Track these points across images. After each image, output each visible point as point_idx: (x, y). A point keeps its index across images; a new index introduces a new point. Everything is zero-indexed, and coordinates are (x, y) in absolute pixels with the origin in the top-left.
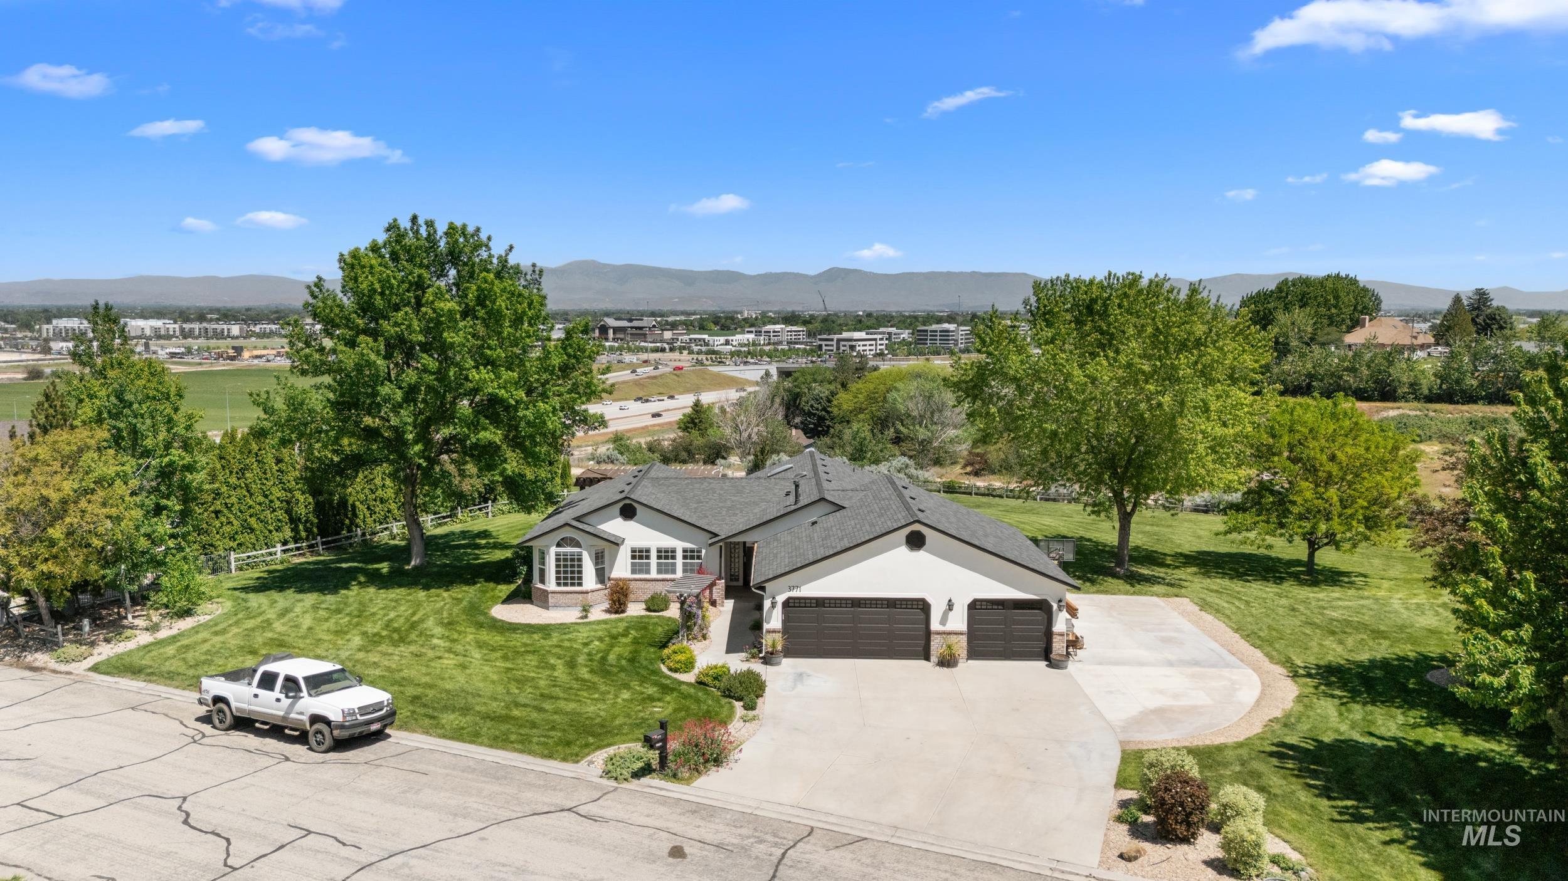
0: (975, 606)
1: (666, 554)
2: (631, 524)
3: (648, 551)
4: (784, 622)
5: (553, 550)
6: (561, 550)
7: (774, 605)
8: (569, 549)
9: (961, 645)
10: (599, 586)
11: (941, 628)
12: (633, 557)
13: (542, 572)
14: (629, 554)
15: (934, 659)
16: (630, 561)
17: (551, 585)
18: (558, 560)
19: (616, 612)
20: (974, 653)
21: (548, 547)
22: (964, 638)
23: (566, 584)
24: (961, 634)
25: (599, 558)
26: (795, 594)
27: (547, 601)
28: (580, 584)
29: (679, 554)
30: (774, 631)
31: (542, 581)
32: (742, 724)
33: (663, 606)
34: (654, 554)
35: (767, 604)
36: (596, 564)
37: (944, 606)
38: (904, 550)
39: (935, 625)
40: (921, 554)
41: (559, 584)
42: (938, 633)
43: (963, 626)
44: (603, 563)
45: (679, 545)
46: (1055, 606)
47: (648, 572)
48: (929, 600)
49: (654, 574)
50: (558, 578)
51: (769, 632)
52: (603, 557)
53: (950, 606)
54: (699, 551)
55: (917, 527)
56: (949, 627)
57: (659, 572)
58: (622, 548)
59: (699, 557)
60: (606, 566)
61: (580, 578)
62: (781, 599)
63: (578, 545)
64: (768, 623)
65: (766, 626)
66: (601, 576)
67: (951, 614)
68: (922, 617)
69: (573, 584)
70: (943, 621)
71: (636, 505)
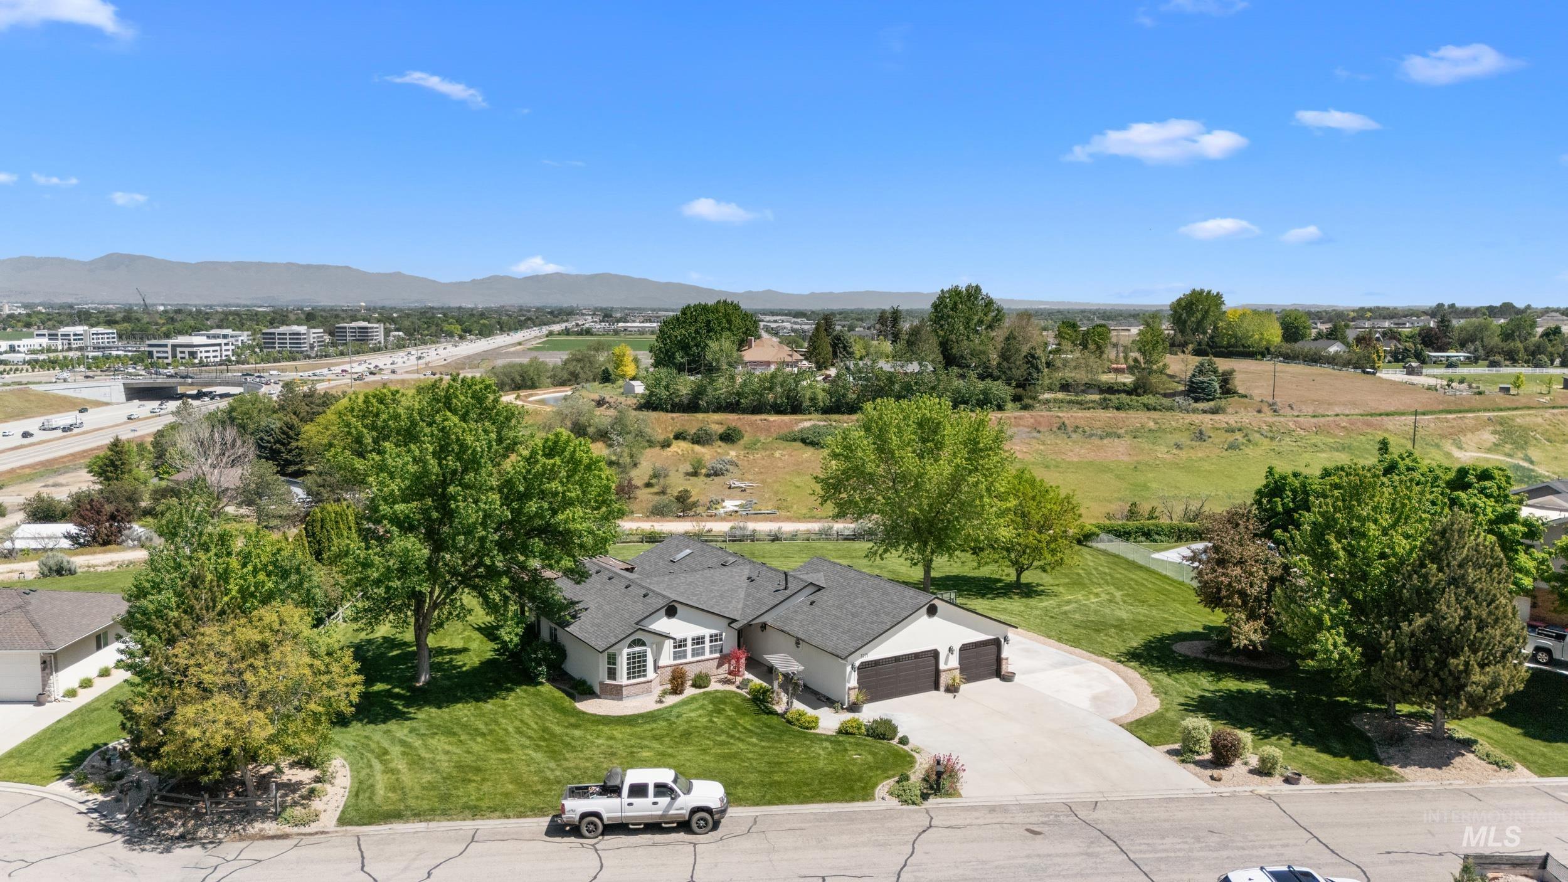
0: (964, 648)
1: (698, 641)
2: (674, 621)
3: (686, 640)
4: (858, 680)
5: (626, 651)
6: (631, 650)
7: (853, 669)
8: (637, 649)
9: (956, 677)
10: (656, 674)
11: (945, 667)
12: (675, 647)
13: (613, 670)
14: (673, 645)
15: (942, 689)
16: (672, 650)
17: (623, 680)
18: (628, 659)
19: (680, 693)
20: (965, 681)
21: (621, 649)
22: (958, 671)
23: (634, 677)
24: (956, 668)
25: (655, 652)
26: (865, 659)
27: (622, 694)
28: (645, 676)
29: (707, 639)
30: (854, 688)
31: (612, 678)
32: (918, 754)
33: (706, 683)
34: (689, 642)
35: (848, 669)
36: (654, 657)
37: (946, 652)
38: (925, 618)
39: (942, 666)
40: (935, 619)
41: (629, 678)
42: (944, 671)
43: (957, 664)
44: (657, 655)
45: (707, 632)
46: (1002, 641)
47: (685, 657)
48: (939, 650)
49: (689, 658)
50: (629, 674)
51: (850, 689)
52: (658, 650)
53: (951, 650)
54: (721, 635)
55: (935, 601)
56: (950, 665)
57: (692, 655)
58: (669, 641)
59: (721, 640)
60: (660, 657)
61: (645, 671)
62: (856, 664)
63: (644, 644)
64: (849, 683)
65: (848, 686)
66: (655, 666)
67: (950, 656)
68: (935, 661)
69: (639, 676)
70: (946, 663)
71: (676, 605)
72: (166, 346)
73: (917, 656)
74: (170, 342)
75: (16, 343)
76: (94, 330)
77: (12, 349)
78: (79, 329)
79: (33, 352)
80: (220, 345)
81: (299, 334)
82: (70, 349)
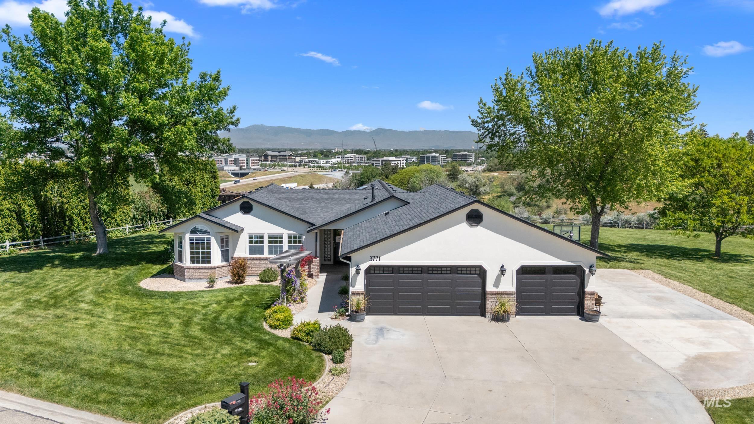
0: (524, 271)
1: (275, 240)
2: (249, 218)
3: (262, 237)
4: (367, 286)
5: (188, 236)
6: (194, 236)
7: (358, 272)
8: (200, 236)
9: (511, 304)
10: (224, 264)
11: (494, 290)
12: (251, 242)
13: (180, 253)
14: (247, 240)
15: (489, 315)
16: (248, 245)
17: (187, 263)
18: (192, 243)
19: (236, 283)
20: (522, 311)
21: (184, 234)
22: (514, 298)
23: (198, 262)
24: (511, 294)
25: (224, 243)
26: (375, 262)
27: (183, 275)
28: (209, 262)
29: (285, 240)
30: (358, 294)
31: (181, 260)
32: (331, 378)
33: (272, 278)
34: (266, 240)
35: (352, 271)
36: (222, 247)
37: (497, 271)
38: (464, 226)
39: (490, 287)
40: (479, 230)
41: (193, 262)
42: (492, 294)
43: (512, 288)
44: (227, 246)
45: (285, 233)
46: (587, 271)
47: (262, 253)
48: (486, 267)
49: (266, 255)
50: (192, 258)
51: (354, 294)
52: (227, 241)
53: (503, 271)
54: (301, 238)
55: (476, 206)
56: (502, 288)
57: (270, 253)
58: (242, 236)
59: (300, 242)
60: (230, 248)
61: (209, 258)
62: (364, 267)
63: (207, 232)
64: (354, 287)
66: (226, 255)
67: (503, 278)
68: (479, 281)
69: (203, 262)
70: (497, 284)
71: (252, 202)
72: (379, 161)
73: (454, 270)
74: (381, 159)
75: (329, 160)
76: (358, 156)
77: (327, 162)
78: (352, 155)
79: (334, 163)
80: (400, 161)
81: (435, 157)
82: (348, 163)
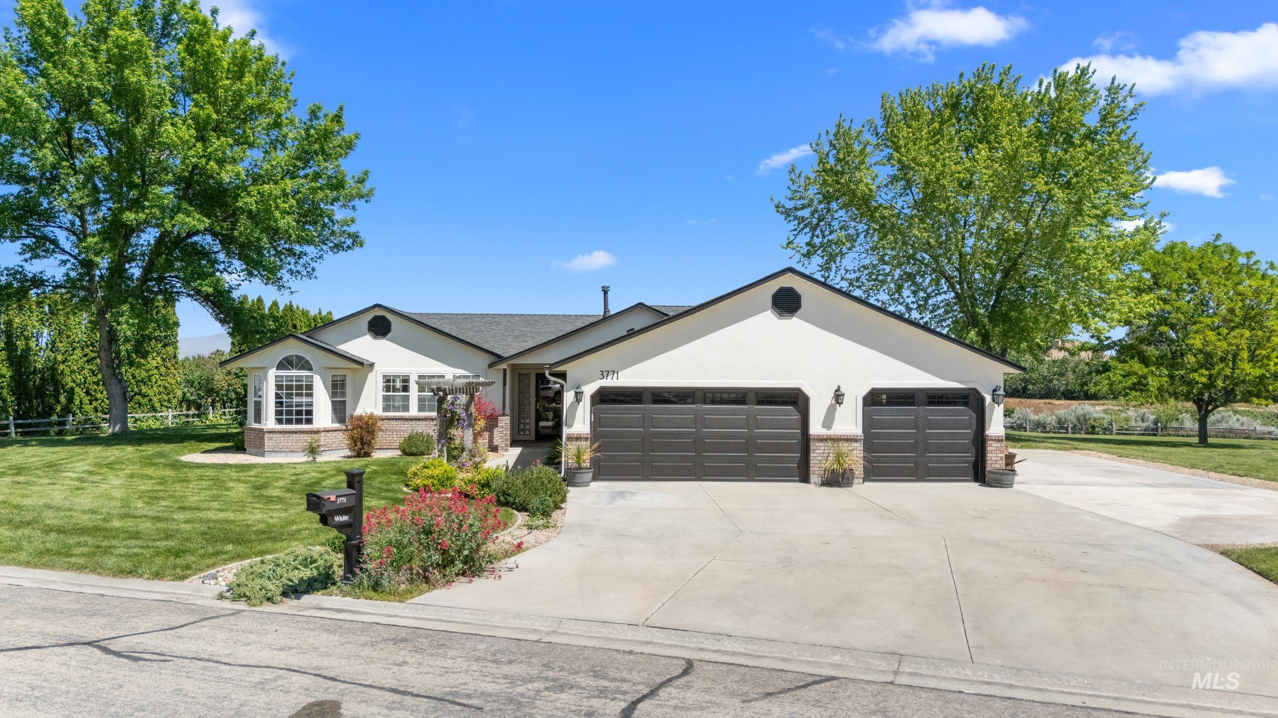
0: (874, 399)
2: (383, 344)
3: (406, 380)
4: (594, 425)
5: (272, 373)
6: (284, 373)
7: (578, 396)
8: (294, 373)
9: (855, 457)
10: (337, 425)
11: (824, 432)
12: (387, 389)
13: (258, 406)
14: (381, 384)
15: (814, 478)
16: (381, 393)
17: (269, 422)
18: (279, 387)
19: (358, 456)
20: (873, 473)
21: (265, 369)
22: (859, 446)
23: (289, 422)
24: (853, 440)
25: (337, 387)
26: (610, 382)
27: (262, 445)
28: (309, 421)
30: (579, 438)
31: (258, 419)
33: (422, 449)
34: (414, 385)
35: (568, 397)
36: (333, 395)
37: (829, 399)
38: (769, 317)
39: (816, 428)
40: (794, 323)
41: (280, 421)
42: (822, 439)
43: (856, 429)
44: (343, 394)
45: (448, 372)
46: (988, 399)
47: (406, 408)
48: (807, 389)
49: (414, 411)
50: (278, 413)
51: (570, 438)
52: (343, 386)
53: (838, 397)
55: (788, 281)
56: (839, 429)
57: (421, 408)
58: (371, 376)
60: (348, 399)
61: (310, 413)
62: (589, 389)
63: (307, 366)
64: (570, 426)
65: (566, 431)
66: (339, 410)
67: (839, 409)
68: (796, 417)
69: (299, 421)
70: (828, 421)
71: (390, 317)
